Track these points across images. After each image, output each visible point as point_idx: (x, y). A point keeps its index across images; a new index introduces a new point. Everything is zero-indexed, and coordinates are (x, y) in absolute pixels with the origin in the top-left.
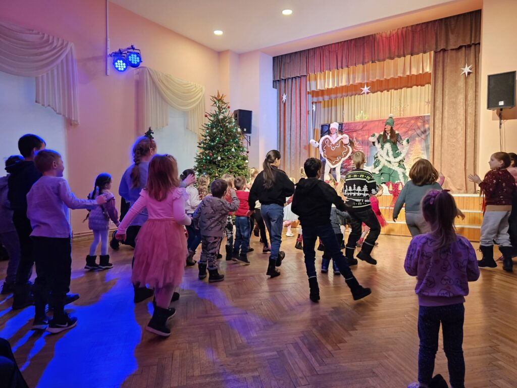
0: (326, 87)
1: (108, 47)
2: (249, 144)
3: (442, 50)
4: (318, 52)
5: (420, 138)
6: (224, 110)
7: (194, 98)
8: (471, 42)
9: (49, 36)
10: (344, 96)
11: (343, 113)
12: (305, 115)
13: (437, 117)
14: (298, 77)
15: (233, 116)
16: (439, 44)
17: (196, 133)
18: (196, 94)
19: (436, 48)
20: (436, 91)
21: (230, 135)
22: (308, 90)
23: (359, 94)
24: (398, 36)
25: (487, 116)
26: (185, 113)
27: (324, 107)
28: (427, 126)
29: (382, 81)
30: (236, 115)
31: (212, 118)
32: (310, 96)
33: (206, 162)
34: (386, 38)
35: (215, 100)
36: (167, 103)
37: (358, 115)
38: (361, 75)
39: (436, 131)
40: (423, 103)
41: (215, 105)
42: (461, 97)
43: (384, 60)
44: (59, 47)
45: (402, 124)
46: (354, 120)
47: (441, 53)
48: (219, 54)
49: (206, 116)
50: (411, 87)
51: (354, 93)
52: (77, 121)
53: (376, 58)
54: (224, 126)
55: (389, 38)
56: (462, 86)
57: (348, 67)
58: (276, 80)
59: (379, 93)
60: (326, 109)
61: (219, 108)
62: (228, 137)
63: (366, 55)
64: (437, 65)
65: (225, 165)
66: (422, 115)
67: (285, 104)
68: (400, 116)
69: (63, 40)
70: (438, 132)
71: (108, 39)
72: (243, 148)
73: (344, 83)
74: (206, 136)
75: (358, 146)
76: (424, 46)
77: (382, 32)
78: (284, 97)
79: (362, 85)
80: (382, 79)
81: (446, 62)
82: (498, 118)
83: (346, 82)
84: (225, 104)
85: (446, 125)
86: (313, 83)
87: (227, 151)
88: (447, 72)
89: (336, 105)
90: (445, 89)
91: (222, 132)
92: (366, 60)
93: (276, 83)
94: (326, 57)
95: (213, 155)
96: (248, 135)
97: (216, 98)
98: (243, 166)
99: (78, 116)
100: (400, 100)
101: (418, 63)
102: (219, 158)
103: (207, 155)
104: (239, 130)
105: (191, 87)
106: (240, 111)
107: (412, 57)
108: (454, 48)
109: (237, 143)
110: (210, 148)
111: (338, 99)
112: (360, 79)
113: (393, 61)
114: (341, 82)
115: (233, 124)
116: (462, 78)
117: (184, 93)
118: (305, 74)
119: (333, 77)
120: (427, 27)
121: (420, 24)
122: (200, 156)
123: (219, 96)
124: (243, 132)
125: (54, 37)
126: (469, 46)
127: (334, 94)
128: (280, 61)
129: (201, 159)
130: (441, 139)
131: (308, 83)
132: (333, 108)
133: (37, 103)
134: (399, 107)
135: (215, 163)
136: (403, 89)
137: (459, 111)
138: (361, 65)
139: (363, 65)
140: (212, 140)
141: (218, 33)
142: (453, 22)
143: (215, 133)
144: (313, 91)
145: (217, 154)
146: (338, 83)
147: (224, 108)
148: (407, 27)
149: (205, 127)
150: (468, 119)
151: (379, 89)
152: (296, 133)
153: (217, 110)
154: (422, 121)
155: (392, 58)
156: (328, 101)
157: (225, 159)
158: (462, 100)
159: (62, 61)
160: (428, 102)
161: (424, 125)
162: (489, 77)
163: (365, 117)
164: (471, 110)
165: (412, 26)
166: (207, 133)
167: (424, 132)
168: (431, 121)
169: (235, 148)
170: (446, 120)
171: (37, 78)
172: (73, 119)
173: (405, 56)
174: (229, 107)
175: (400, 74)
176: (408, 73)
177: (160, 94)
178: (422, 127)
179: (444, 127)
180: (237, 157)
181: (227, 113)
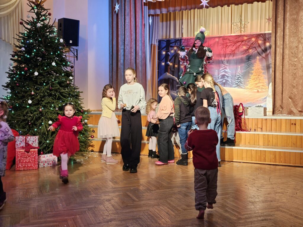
2: (76, 58)
5: (261, 57)
6: (43, 18)
10: (183, 9)
11: (182, 28)
13: (278, 34)
15: (56, 24)
17: (11, 44)
20: (278, 7)
21: (50, 46)
23: (198, 8)
27: (162, 21)
28: (268, 44)
30: (61, 24)
31: (29, 27)
32: (146, 8)
33: (20, 78)
35: (33, 5)
39: (278, 49)
40: (263, 21)
41: (33, 11)
45: (242, 41)
49: (21, 23)
50: (252, 3)
51: (193, 6)
54: (44, 35)
59: (219, 7)
60: (164, 23)
61: (38, 14)
62: (48, 49)
66: (263, 32)
67: (117, 15)
68: (241, 32)
70: (279, 51)
72: (66, 63)
78: (117, 7)
84: (46, 10)
85: (288, 43)
87: (46, 65)
89: (175, 20)
91: (40, 42)
95: (29, 69)
96: (75, 47)
97: (33, 3)
100: (241, 16)
102: (36, 74)
104: (62, 40)
106: (65, 20)
109: (60, 56)
110: (26, 61)
111: (177, 12)
115: (54, 34)
122: (12, 71)
123: (37, 0)
124: (67, 45)
127: (172, 7)
129: (14, 74)
130: (283, 58)
132: (172, 22)
134: (239, 23)
135: (31, 79)
136: (244, 4)
140: (29, 51)
143: (32, 43)
144: (148, 2)
145: (34, 69)
151: (219, 3)
153: (35, 17)
154: (263, 39)
156: (167, 14)
157: (44, 74)
160: (269, 19)
161: (265, 43)
166: (22, 43)
167: (265, 50)
168: (273, 39)
169: (56, 62)
170: (287, 38)
174: (50, 15)
178: (263, 45)
179: (285, 45)
180: (59, 72)
181: (48, 21)
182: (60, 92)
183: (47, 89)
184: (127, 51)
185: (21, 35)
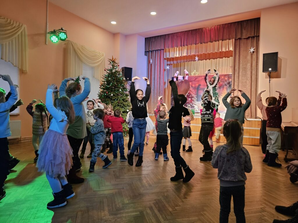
0: (175, 56)
1: (47, 28)
3: (238, 39)
4: (170, 37)
5: (227, 87)
6: (115, 67)
7: (98, 59)
8: (254, 35)
9: (11, 20)
10: (185, 61)
12: (163, 71)
13: (236, 75)
14: (159, 50)
15: (121, 71)
16: (237, 35)
17: (99, 80)
18: (99, 58)
19: (236, 37)
20: (235, 61)
21: (119, 81)
22: (165, 57)
23: (193, 61)
24: (215, 30)
25: (262, 76)
26: (93, 68)
27: (174, 67)
28: (230, 80)
29: (206, 54)
30: (123, 70)
31: (109, 72)
32: (166, 61)
33: (104, 97)
34: (209, 30)
35: (111, 61)
36: (82, 62)
37: (192, 72)
38: (194, 50)
39: (235, 83)
40: (228, 67)
41: (110, 64)
42: (249, 65)
43: (207, 43)
44: (17, 27)
46: (191, 75)
47: (238, 40)
48: (114, 35)
49: (105, 70)
50: (222, 58)
51: (190, 60)
52: (27, 71)
53: (203, 41)
54: (116, 76)
55: (210, 30)
56: (249, 59)
57: (187, 45)
58: (147, 51)
59: (205, 60)
60: (175, 68)
61: (113, 66)
62: (118, 83)
63: (197, 39)
64: (236, 47)
65: (116, 99)
66: (228, 74)
67: (151, 65)
69: (20, 23)
71: (48, 23)
72: (126, 89)
73: (185, 54)
74: (104, 82)
75: (192, 90)
76: (229, 36)
77: (207, 27)
78: (151, 61)
79: (195, 56)
80: (206, 53)
81: (241, 45)
82: (269, 77)
83: (186, 54)
84: (117, 63)
85: (241, 80)
86: (168, 53)
87: (117, 91)
88: (242, 51)
90: (240, 60)
91: (114, 79)
92: (197, 42)
93: (147, 52)
94: (175, 39)
95: (108, 93)
96: (130, 81)
97: (111, 60)
98: (126, 100)
99: (27, 68)
100: (216, 65)
101: (226, 45)
102: (112, 95)
103: (104, 92)
104: (124, 79)
105: (97, 53)
106: (125, 68)
107: (223, 41)
108: (245, 37)
109: (123, 86)
110: (107, 89)
111: (182, 63)
112: (194, 53)
113: (212, 43)
114: (184, 54)
115: (121, 75)
116: (250, 54)
117: (92, 56)
118: (163, 49)
119: (179, 51)
120: (231, 25)
121: (227, 24)
122: (100, 93)
123: (113, 59)
124: (127, 80)
125: (14, 21)
126: (254, 37)
127: (179, 60)
128: (149, 40)
129: (101, 95)
130: (238, 88)
131: (165, 53)
132: (179, 67)
133: (2, 60)
135: (109, 97)
136: (218, 59)
137: (248, 72)
138: (195, 45)
139: (196, 44)
140: (108, 84)
141: (114, 23)
142: (245, 24)
143: (110, 80)
144: (168, 58)
145: (111, 92)
146: (182, 54)
147: (116, 66)
148: (220, 25)
149: (104, 77)
150: (253, 77)
151: (204, 58)
152: (158, 82)
153: (112, 67)
154: (228, 77)
155: (212, 42)
156: (176, 64)
157: (116, 95)
158: (249, 67)
159: (18, 35)
160: (231, 67)
161: (229, 79)
162: (264, 55)
163: (197, 74)
164: (254, 72)
165: (223, 25)
166: (105, 80)
167: (229, 83)
168: (233, 78)
169: (121, 89)
170: (240, 77)
171: (2, 45)
172: (24, 69)
173: (218, 41)
174: (118, 66)
175: (216, 51)
176: (220, 50)
177: (78, 56)
178: (228, 80)
179: (239, 81)
180: (123, 94)
181: (118, 69)
182: (123, 104)
183: (117, 103)
184: (155, 83)
185: (105, 76)
